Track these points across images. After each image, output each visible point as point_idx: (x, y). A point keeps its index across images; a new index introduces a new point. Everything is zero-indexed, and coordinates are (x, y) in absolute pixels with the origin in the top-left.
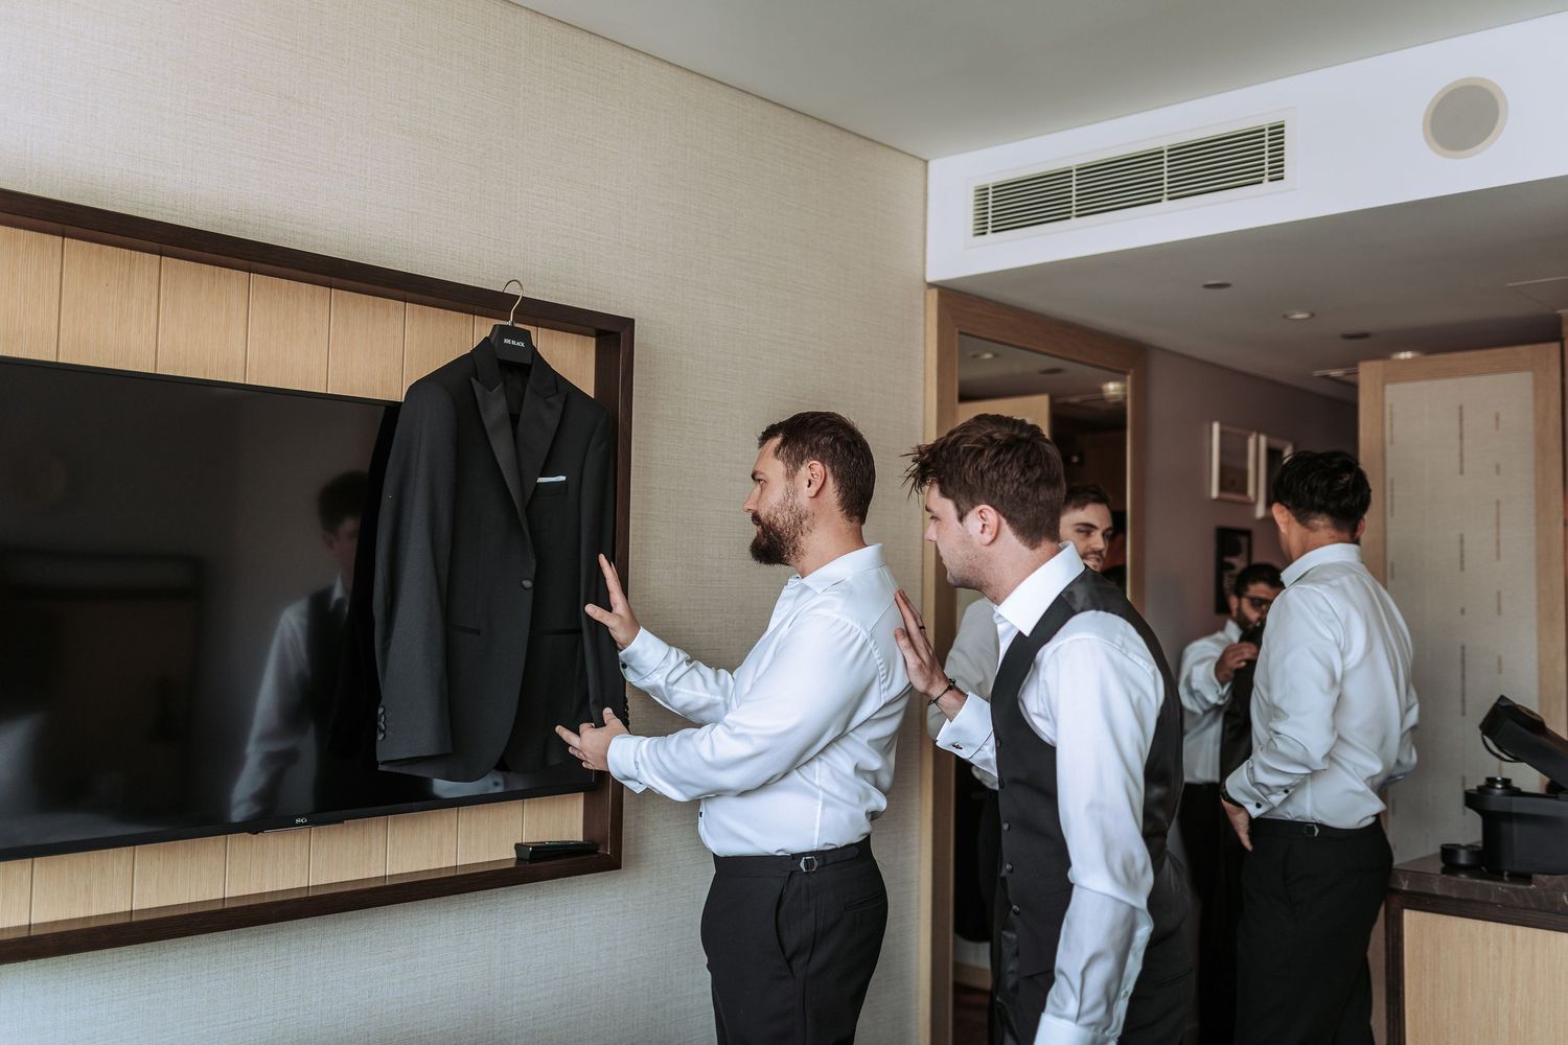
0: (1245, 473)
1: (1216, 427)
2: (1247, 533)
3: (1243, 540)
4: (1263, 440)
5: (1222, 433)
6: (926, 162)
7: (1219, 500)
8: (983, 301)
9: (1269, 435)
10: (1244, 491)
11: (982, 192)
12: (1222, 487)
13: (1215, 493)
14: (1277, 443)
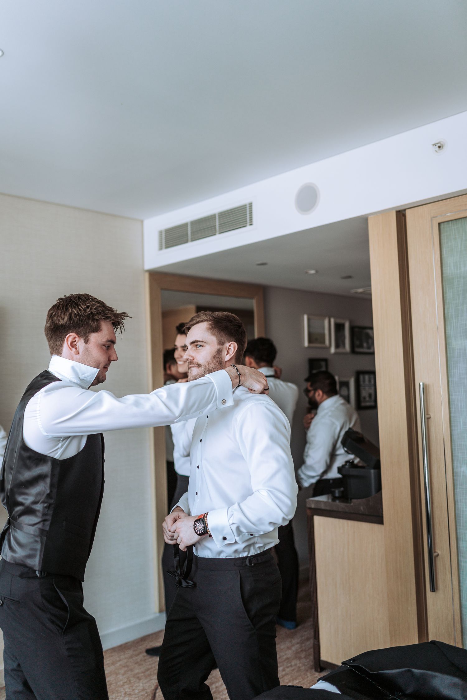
0: (323, 335)
1: (306, 317)
2: (326, 360)
3: (323, 364)
4: (332, 321)
5: (309, 320)
6: (142, 222)
7: (309, 347)
8: (173, 275)
9: (335, 317)
10: (323, 342)
11: (161, 232)
12: (310, 341)
13: (306, 344)
14: (340, 321)
